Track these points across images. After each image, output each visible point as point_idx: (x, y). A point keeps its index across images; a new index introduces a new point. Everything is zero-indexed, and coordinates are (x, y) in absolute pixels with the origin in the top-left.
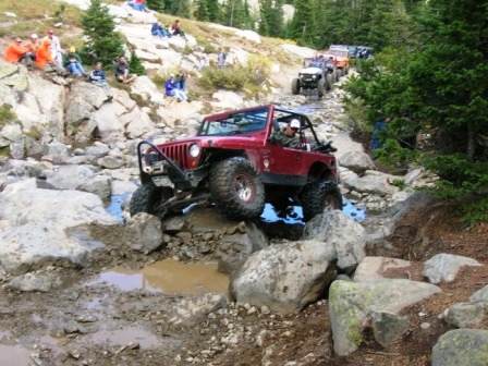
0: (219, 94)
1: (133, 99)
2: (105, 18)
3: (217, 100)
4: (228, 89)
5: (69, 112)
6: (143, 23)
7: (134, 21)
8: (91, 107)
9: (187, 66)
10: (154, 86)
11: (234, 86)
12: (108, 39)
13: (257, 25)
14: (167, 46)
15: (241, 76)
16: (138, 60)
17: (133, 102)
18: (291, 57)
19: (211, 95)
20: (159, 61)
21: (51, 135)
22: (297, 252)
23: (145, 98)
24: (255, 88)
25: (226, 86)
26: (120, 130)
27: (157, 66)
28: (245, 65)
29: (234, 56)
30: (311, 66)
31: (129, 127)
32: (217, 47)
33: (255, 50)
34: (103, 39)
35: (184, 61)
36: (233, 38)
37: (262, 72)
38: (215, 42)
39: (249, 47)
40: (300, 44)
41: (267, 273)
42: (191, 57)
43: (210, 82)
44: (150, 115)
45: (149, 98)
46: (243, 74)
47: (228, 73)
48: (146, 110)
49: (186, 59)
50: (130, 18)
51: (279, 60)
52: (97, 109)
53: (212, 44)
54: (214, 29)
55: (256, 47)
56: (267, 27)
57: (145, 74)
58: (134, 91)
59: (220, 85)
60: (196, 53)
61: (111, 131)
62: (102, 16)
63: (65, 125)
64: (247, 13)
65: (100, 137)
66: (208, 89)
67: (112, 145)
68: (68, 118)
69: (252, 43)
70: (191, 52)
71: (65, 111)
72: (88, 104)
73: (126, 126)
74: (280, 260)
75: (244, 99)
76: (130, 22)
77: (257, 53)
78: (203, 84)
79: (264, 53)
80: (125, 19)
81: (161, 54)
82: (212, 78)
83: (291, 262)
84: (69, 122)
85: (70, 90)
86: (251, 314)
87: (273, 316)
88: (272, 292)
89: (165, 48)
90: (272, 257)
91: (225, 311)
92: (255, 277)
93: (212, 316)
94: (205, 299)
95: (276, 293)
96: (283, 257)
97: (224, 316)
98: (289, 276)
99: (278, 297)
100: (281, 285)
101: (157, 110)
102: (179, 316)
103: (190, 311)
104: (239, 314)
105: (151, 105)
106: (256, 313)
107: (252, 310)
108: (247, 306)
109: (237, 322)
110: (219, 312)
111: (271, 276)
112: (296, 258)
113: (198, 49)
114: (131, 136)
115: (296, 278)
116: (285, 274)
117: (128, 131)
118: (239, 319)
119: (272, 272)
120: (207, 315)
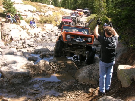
0: (46, 25)
1: (21, 27)
3: (45, 27)
4: (48, 23)
5: (3, 32)
7: (16, 3)
8: (9, 30)
9: (35, 17)
11: (50, 22)
13: (50, 3)
14: (28, 10)
17: (21, 29)
18: (65, 12)
19: (43, 25)
20: (26, 15)
22: (94, 67)
23: (24, 27)
24: (56, 23)
26: (18, 37)
27: (25, 17)
29: (48, 13)
32: (43, 10)
33: (54, 11)
34: (10, 9)
35: (34, 15)
36: (46, 7)
41: (87, 73)
43: (43, 21)
44: (27, 32)
45: (26, 27)
48: (25, 31)
49: (34, 14)
51: (61, 14)
52: (11, 31)
53: (41, 10)
54: (40, 5)
55: (54, 10)
57: (23, 20)
58: (21, 25)
59: (45, 23)
61: (16, 38)
62: (9, 2)
63: (2, 36)
65: (13, 40)
66: (42, 23)
68: (2, 34)
69: (52, 9)
70: (35, 12)
71: (1, 32)
72: (8, 29)
73: (20, 36)
74: (90, 69)
75: (53, 26)
77: (54, 12)
78: (40, 22)
79: (56, 12)
81: (26, 13)
82: (43, 20)
83: (93, 69)
84: (3, 35)
85: (2, 25)
86: (84, 85)
87: (90, 85)
88: (90, 78)
89: (27, 11)
90: (87, 69)
91: (77, 84)
92: (84, 74)
93: (73, 86)
94: (71, 81)
95: (91, 78)
96: (91, 68)
97: (77, 86)
98: (93, 73)
99: (91, 79)
100: (92, 76)
101: (28, 31)
102: (64, 87)
103: (67, 85)
104: (81, 85)
105: (26, 29)
106: (85, 85)
107: (84, 84)
108: (82, 83)
109: (81, 87)
110: (75, 85)
111: (88, 74)
112: (95, 68)
113: (37, 11)
114: (22, 39)
115: (95, 74)
116: (92, 73)
117: (21, 37)
118: (81, 86)
119: (89, 73)
120: (72, 86)
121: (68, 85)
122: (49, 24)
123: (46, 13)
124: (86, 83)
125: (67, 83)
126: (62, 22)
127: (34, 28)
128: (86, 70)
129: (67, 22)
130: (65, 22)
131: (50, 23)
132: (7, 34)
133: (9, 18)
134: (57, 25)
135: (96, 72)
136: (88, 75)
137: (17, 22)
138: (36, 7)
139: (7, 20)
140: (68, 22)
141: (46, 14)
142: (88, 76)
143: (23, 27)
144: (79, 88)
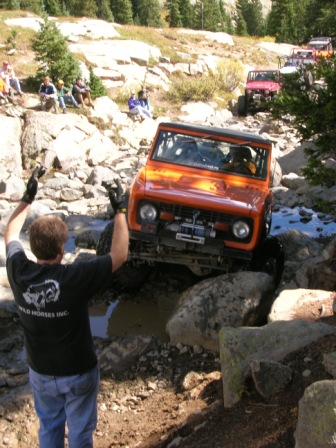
0: (189, 107)
1: (92, 123)
2: (56, 41)
3: (186, 113)
4: (197, 101)
5: (26, 145)
6: (103, 38)
7: (94, 37)
8: (48, 137)
9: (152, 80)
10: (116, 106)
11: (203, 96)
12: (61, 62)
14: (129, 60)
15: (210, 84)
16: (98, 80)
17: (94, 127)
18: (268, 55)
19: (179, 109)
20: (121, 78)
21: (8, 171)
22: (229, 285)
23: (106, 121)
24: (228, 95)
25: (195, 97)
26: (81, 158)
27: (120, 83)
28: (215, 72)
29: (202, 63)
30: (287, 64)
31: (91, 153)
32: (183, 55)
33: (227, 53)
34: (56, 64)
35: (150, 75)
36: (204, 42)
37: (234, 76)
38: (182, 50)
39: (221, 51)
40: (279, 41)
41: (197, 310)
42: (156, 69)
43: (178, 95)
44: (113, 138)
45: (111, 120)
46: (212, 82)
47: (194, 83)
48: (109, 133)
49: (151, 72)
50: (89, 35)
51: (254, 61)
52: (54, 138)
53: (179, 53)
54: (182, 36)
55: (229, 49)
56: (244, 24)
57: (106, 95)
58: (94, 114)
59: (187, 98)
60: (161, 65)
61: (71, 160)
62: (52, 39)
63: (23, 158)
64: (222, 11)
65: (60, 168)
66: (175, 102)
67: (72, 175)
68: (25, 151)
69: (224, 46)
70: (155, 63)
71: (22, 145)
72: (44, 134)
73: (88, 153)
74: (211, 295)
75: (215, 109)
76: (89, 39)
77: (229, 57)
78: (169, 97)
79: (237, 56)
80: (84, 36)
81: (123, 70)
82: (179, 90)
83: (223, 296)
84: (26, 155)
85: (25, 121)
86: (183, 354)
87: (205, 355)
88: (203, 330)
89: (127, 63)
90: (203, 293)
91: (156, 353)
92: (186, 315)
93: (143, 359)
94: (136, 342)
95: (207, 331)
96: (214, 292)
97: (153, 359)
98: (220, 311)
99: (209, 335)
100: (212, 322)
101: (120, 132)
102: (109, 361)
103: (120, 355)
104: (170, 355)
105: (113, 127)
106: (188, 353)
107: (184, 350)
108: (179, 346)
109: (167, 364)
110: (150, 354)
111: (201, 313)
112: (228, 292)
113: (163, 60)
114: (94, 163)
115: (227, 313)
116: (215, 310)
117: (90, 158)
118: (170, 360)
119: (202, 309)
120: (137, 358)
121: (126, 353)
122: (200, 104)
123: (194, 63)
124: (192, 349)
125: (121, 349)
126: (246, 91)
127: (143, 119)
128: (197, 300)
129: (262, 91)
130: (255, 91)
131: (204, 101)
132: (40, 149)
133: (48, 96)
134: (230, 104)
135: (231, 306)
136: (199, 318)
137: (80, 106)
138: (160, 47)
139: (44, 103)
140: (267, 92)
141: (196, 68)
142: (196, 324)
143: (100, 120)
144: (159, 368)
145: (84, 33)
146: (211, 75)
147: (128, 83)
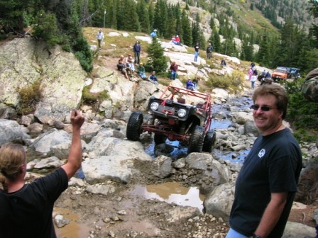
0: (216, 90)
1: (170, 90)
2: (159, 49)
3: (214, 93)
4: (221, 88)
5: (137, 96)
6: (179, 51)
7: (175, 50)
9: (200, 75)
10: (182, 84)
11: (224, 86)
14: (191, 64)
15: (228, 81)
17: (170, 92)
19: (211, 90)
20: (186, 72)
24: (235, 87)
25: (220, 86)
27: (185, 74)
28: (231, 75)
29: (225, 70)
32: (216, 65)
33: (237, 68)
34: (157, 60)
37: (239, 79)
38: (216, 63)
39: (234, 66)
40: (261, 65)
42: (203, 70)
47: (221, 79)
49: (200, 71)
50: (173, 49)
52: (151, 95)
53: (214, 64)
55: (237, 66)
56: (244, 56)
58: (171, 85)
59: (216, 86)
60: (205, 68)
62: (157, 48)
63: (134, 102)
64: (235, 48)
66: (210, 87)
68: (136, 99)
69: (236, 64)
70: (203, 67)
71: (135, 95)
72: (146, 92)
75: (229, 93)
76: (173, 51)
78: (207, 84)
79: (242, 70)
80: (171, 49)
81: (187, 68)
82: (212, 81)
84: (136, 101)
85: (138, 84)
89: (189, 65)
123: (221, 69)
132: (143, 99)
138: (206, 60)
141: (221, 72)
145: (171, 47)
146: (228, 76)
147: (188, 74)
